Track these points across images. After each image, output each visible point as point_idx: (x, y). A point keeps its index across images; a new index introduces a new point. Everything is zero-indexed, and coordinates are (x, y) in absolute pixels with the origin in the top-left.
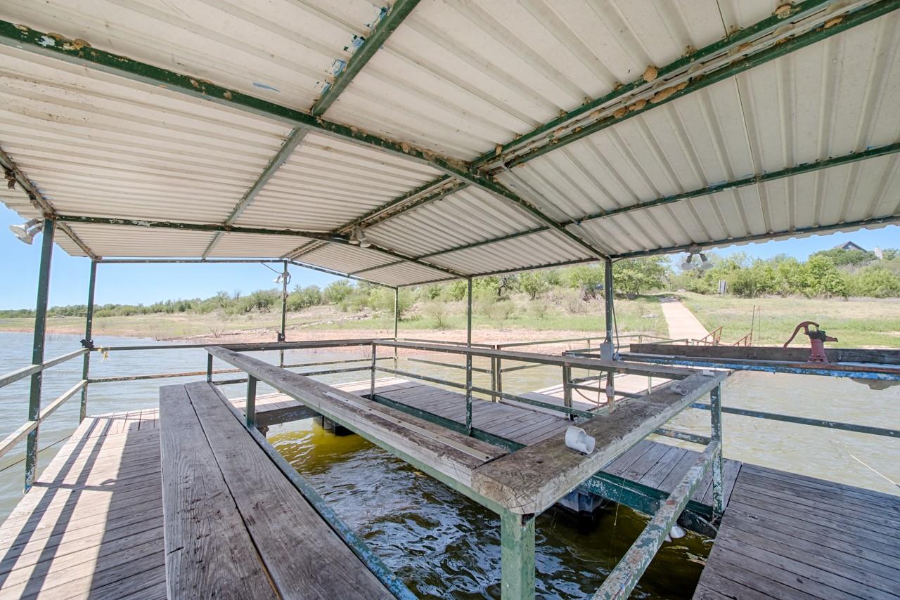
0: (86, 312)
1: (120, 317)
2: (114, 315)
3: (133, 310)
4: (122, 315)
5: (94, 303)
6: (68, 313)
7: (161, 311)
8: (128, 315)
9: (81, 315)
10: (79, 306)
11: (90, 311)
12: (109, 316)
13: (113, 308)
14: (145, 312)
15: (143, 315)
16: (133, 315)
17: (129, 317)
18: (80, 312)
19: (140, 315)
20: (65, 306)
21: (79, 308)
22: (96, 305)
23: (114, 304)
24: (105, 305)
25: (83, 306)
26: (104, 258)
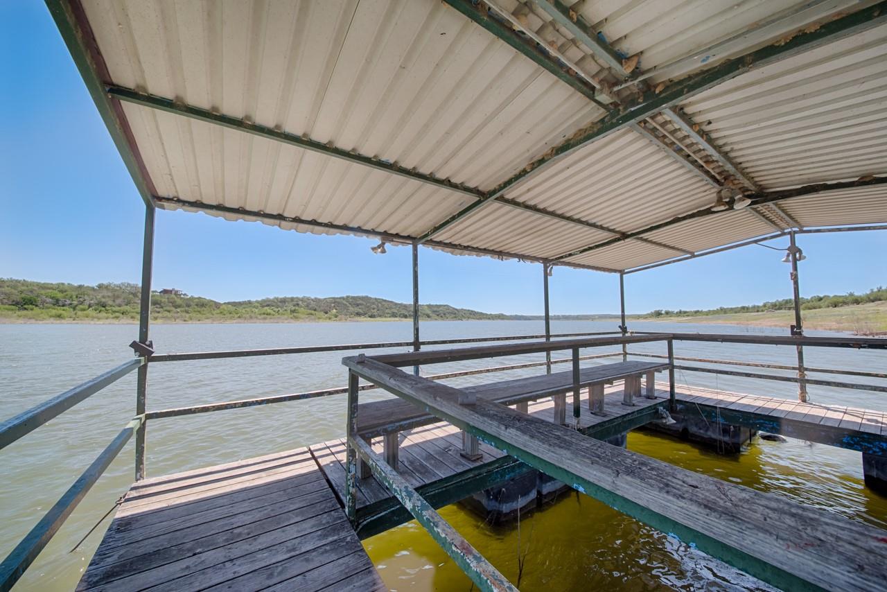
0: (794, 305)
1: (827, 309)
2: (820, 308)
3: (841, 300)
4: (828, 307)
5: (800, 296)
6: (777, 307)
7: (880, 300)
8: (835, 306)
9: (790, 309)
10: (787, 300)
11: (797, 304)
12: (815, 308)
13: (820, 299)
14: (857, 301)
15: (855, 305)
16: (841, 306)
17: (836, 309)
18: (788, 306)
19: (851, 306)
20: (774, 301)
21: (787, 302)
22: (802, 298)
23: (822, 296)
24: (812, 298)
25: (790, 300)
26: (626, 271)
